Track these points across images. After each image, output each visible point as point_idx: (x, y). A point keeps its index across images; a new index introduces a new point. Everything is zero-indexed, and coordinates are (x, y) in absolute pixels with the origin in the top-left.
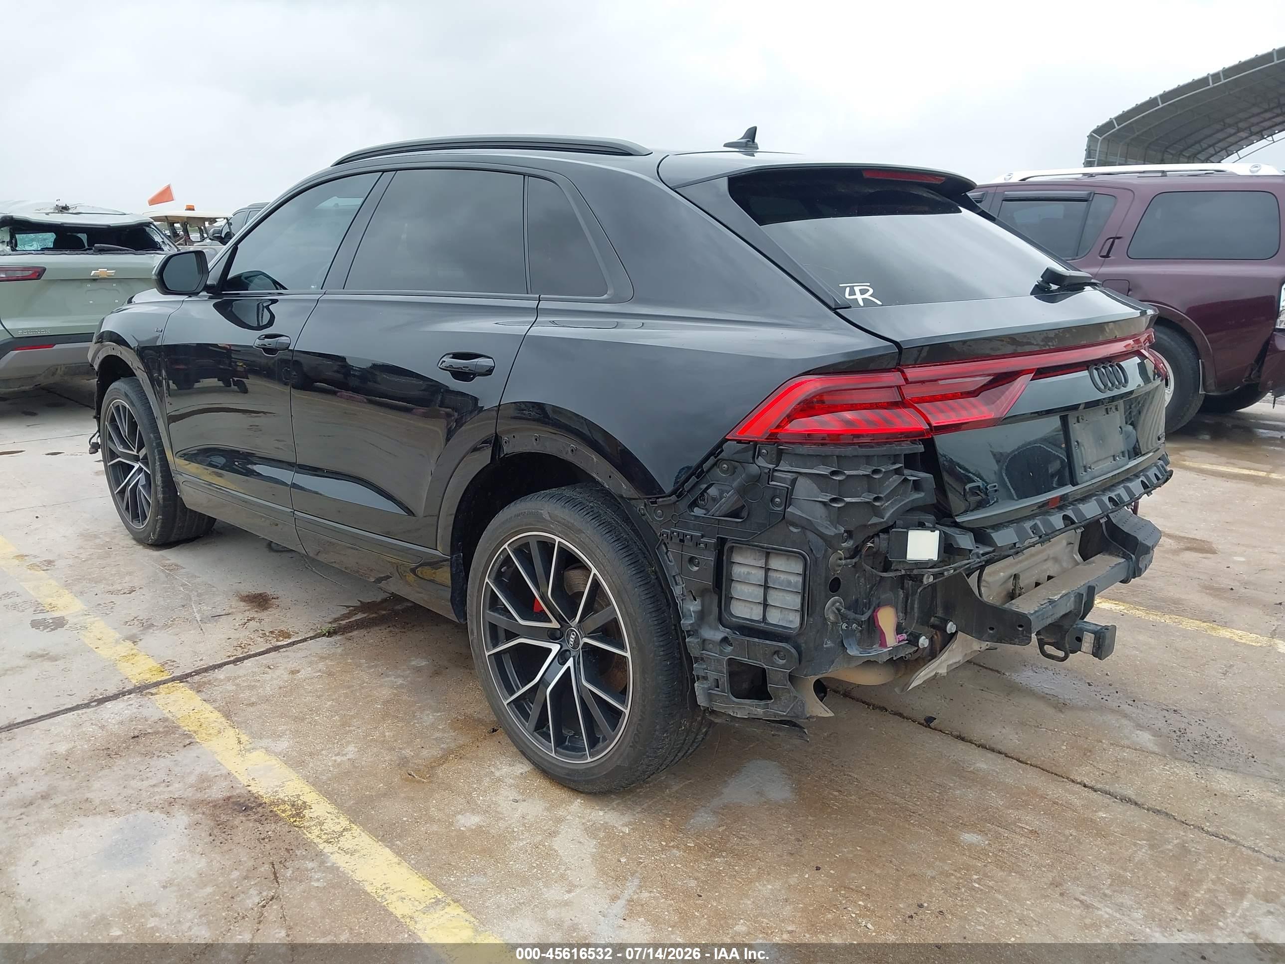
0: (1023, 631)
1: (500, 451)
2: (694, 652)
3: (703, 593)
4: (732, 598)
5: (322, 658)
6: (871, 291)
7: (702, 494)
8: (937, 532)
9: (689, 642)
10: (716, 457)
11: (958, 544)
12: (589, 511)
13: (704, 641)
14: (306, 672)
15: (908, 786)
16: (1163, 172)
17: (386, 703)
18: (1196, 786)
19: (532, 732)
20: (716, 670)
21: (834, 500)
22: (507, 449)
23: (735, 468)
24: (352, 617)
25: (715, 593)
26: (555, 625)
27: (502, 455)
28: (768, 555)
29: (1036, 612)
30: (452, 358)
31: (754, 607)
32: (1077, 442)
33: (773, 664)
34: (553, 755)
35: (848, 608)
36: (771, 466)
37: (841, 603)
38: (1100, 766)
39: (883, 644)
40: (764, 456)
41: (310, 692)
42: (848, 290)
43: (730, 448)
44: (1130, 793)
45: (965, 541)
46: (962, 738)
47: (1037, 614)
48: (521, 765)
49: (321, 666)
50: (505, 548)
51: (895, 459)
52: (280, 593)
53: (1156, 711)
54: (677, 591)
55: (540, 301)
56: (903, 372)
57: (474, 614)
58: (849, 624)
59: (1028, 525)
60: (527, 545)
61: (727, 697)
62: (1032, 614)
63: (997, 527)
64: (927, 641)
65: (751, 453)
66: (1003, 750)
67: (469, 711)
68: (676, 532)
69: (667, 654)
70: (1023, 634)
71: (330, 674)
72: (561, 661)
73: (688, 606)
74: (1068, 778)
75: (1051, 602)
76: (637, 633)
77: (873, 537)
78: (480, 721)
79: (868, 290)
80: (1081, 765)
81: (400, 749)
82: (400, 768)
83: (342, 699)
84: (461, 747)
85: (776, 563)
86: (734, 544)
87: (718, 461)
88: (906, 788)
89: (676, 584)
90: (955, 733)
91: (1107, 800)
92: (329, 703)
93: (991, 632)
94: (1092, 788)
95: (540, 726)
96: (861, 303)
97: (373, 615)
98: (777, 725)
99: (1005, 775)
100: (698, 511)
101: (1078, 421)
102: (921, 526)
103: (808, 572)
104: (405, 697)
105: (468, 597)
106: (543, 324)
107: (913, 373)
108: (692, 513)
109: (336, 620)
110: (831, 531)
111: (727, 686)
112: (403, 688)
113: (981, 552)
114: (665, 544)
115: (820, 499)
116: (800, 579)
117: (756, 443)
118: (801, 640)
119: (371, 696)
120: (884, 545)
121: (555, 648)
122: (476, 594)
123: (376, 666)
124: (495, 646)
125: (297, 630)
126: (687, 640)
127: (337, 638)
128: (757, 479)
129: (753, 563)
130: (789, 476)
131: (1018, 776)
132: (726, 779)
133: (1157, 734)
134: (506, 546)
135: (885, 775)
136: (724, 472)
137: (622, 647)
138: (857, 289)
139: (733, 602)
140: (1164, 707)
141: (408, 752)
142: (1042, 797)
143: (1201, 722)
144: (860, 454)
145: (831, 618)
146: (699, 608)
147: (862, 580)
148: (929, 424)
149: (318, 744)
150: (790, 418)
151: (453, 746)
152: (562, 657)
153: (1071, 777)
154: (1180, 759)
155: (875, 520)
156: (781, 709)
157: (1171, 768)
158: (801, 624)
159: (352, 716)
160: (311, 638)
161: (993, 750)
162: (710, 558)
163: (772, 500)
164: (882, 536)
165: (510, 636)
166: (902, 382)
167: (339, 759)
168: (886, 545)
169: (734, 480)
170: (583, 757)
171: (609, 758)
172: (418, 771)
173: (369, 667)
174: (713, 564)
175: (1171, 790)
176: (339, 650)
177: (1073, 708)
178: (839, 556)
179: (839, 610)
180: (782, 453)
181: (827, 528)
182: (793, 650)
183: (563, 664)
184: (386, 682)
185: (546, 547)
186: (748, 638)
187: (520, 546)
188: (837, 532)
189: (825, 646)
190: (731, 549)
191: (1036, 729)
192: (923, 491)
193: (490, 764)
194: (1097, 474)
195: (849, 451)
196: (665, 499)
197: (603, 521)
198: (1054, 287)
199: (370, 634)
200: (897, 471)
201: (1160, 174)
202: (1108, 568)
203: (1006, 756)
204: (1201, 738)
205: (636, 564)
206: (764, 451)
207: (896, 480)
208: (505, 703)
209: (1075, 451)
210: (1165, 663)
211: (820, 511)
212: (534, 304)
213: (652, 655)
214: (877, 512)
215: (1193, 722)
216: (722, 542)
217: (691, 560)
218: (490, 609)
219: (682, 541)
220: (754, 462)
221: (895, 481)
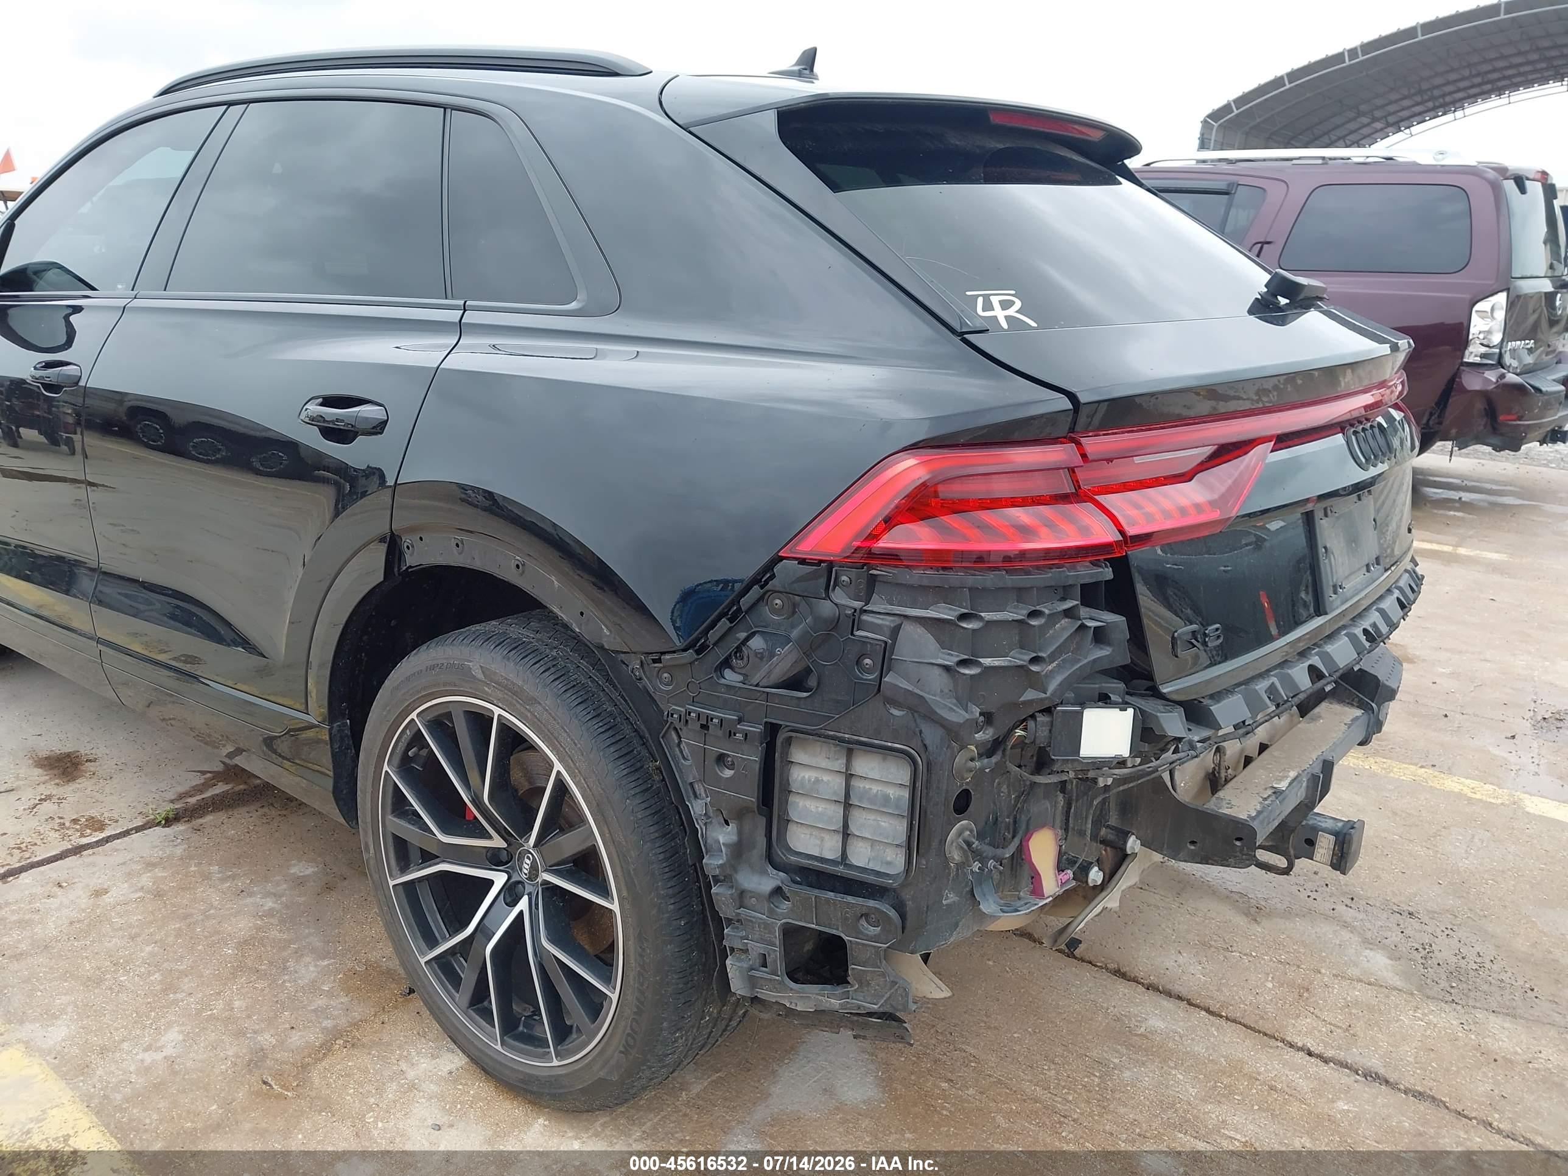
0: (1243, 846)
1: (400, 560)
2: (726, 910)
3: (740, 814)
4: (789, 821)
5: (150, 865)
6: (1018, 304)
7: (739, 649)
8: (1130, 711)
9: (717, 894)
10: (762, 587)
11: (1163, 730)
12: (550, 664)
13: (743, 893)
14: (119, 891)
15: (1053, 1066)
16: (1323, 158)
17: (243, 944)
18: (1466, 1045)
19: (465, 1009)
20: (762, 940)
21: (963, 663)
22: (412, 559)
23: (795, 606)
24: (207, 790)
25: (760, 814)
26: (497, 842)
27: (404, 568)
28: (850, 753)
29: (1259, 813)
30: (322, 405)
31: (827, 837)
32: (1325, 548)
33: (858, 934)
34: (499, 1047)
35: (980, 836)
36: (858, 604)
37: (971, 831)
38: (1325, 1015)
39: (1037, 890)
40: (844, 586)
41: (120, 929)
42: (980, 300)
43: (786, 570)
44: (1374, 1063)
45: (1173, 723)
46: (1120, 974)
47: (1261, 817)
48: (450, 1056)
49: (146, 880)
50: (413, 720)
51: (1064, 592)
52: (100, 751)
53: (1385, 915)
54: (697, 808)
55: (465, 310)
56: (1078, 444)
57: (369, 819)
58: (983, 861)
59: (1261, 686)
60: (449, 715)
61: (782, 982)
62: (1253, 818)
63: (1217, 696)
64: (1101, 874)
65: (822, 581)
66: (1184, 993)
67: (374, 956)
68: (695, 711)
69: (681, 909)
70: (1241, 851)
71: (158, 895)
72: (509, 900)
73: (714, 835)
74: (1283, 1041)
75: (1277, 792)
76: (629, 873)
77: (1025, 720)
78: (389, 974)
79: (1013, 303)
80: (1298, 1016)
81: (255, 1033)
82: (250, 1072)
83: (171, 939)
84: (355, 1025)
85: (866, 766)
86: (794, 734)
87: (765, 593)
88: (1049, 1070)
89: (696, 796)
90: (1111, 966)
91: (1345, 1078)
92: (148, 949)
93: (1193, 847)
94: (1320, 1057)
95: (478, 1000)
96: (1005, 325)
97: (242, 787)
98: (861, 1019)
99: (1193, 1040)
100: (731, 677)
101: (1326, 515)
102: (1104, 700)
103: (919, 784)
104: (275, 934)
105: (359, 793)
106: (473, 350)
107: (1094, 444)
108: (723, 681)
109: (181, 797)
110: (957, 716)
111: (781, 967)
112: (273, 916)
113: (1196, 738)
114: (675, 729)
115: (940, 661)
116: (906, 794)
117: (831, 564)
118: (907, 895)
119: (218, 933)
120: (1043, 733)
121: (499, 879)
122: (369, 789)
123: (233, 877)
124: (404, 870)
125: (116, 816)
126: (714, 890)
127: (179, 828)
128: (835, 624)
129: (824, 763)
130: (888, 622)
131: (1212, 1039)
132: (776, 1067)
133: (1394, 954)
134: (414, 715)
135: (1017, 1048)
136: (775, 611)
137: (605, 893)
138: (995, 300)
139: (792, 828)
140: (1395, 908)
141: (267, 1039)
142: (1251, 1077)
143: (1449, 932)
144: (1009, 584)
145: (956, 857)
146: (734, 838)
147: (1004, 788)
148: (1122, 532)
149: (117, 1029)
150: (890, 522)
151: (343, 1022)
152: (511, 893)
153: (1288, 1039)
154: (1433, 998)
155: (1030, 695)
156: (869, 1000)
157: (1424, 1014)
158: (908, 870)
159: (181, 972)
160: (138, 829)
161: (1169, 994)
162: (753, 757)
163: (858, 662)
164: (1041, 718)
165: (427, 857)
166: (1077, 460)
167: (148, 1057)
168: (1046, 733)
169: (793, 627)
170: (545, 1056)
171: (587, 1065)
172: (279, 1075)
173: (223, 880)
174: (757, 767)
175: (1432, 1055)
176: (179, 851)
177: (1271, 914)
178: (969, 755)
179: (969, 844)
180: (875, 581)
181: (951, 709)
182: (893, 913)
183: (513, 903)
184: (246, 906)
185: (480, 722)
186: (816, 892)
187: (440, 715)
188: (967, 716)
189: (944, 902)
190: (789, 741)
191: (1227, 954)
192: (1109, 644)
193: (401, 1055)
194: (1348, 594)
195: (989, 579)
196: (675, 655)
197: (572, 684)
198: (1283, 301)
199: (232, 820)
200: (1069, 613)
201: (1320, 162)
202: (1344, 728)
203: (1190, 1003)
204: (1454, 959)
205: (628, 757)
206: (844, 578)
207: (1065, 628)
208: (423, 961)
209: (1324, 562)
210: (1383, 835)
211: (938, 680)
212: (454, 316)
213: (654, 912)
214: (1037, 682)
215: (1439, 933)
216: (773, 730)
217: (721, 759)
218: (393, 812)
219: (705, 727)
220: (828, 597)
221: (1063, 629)
